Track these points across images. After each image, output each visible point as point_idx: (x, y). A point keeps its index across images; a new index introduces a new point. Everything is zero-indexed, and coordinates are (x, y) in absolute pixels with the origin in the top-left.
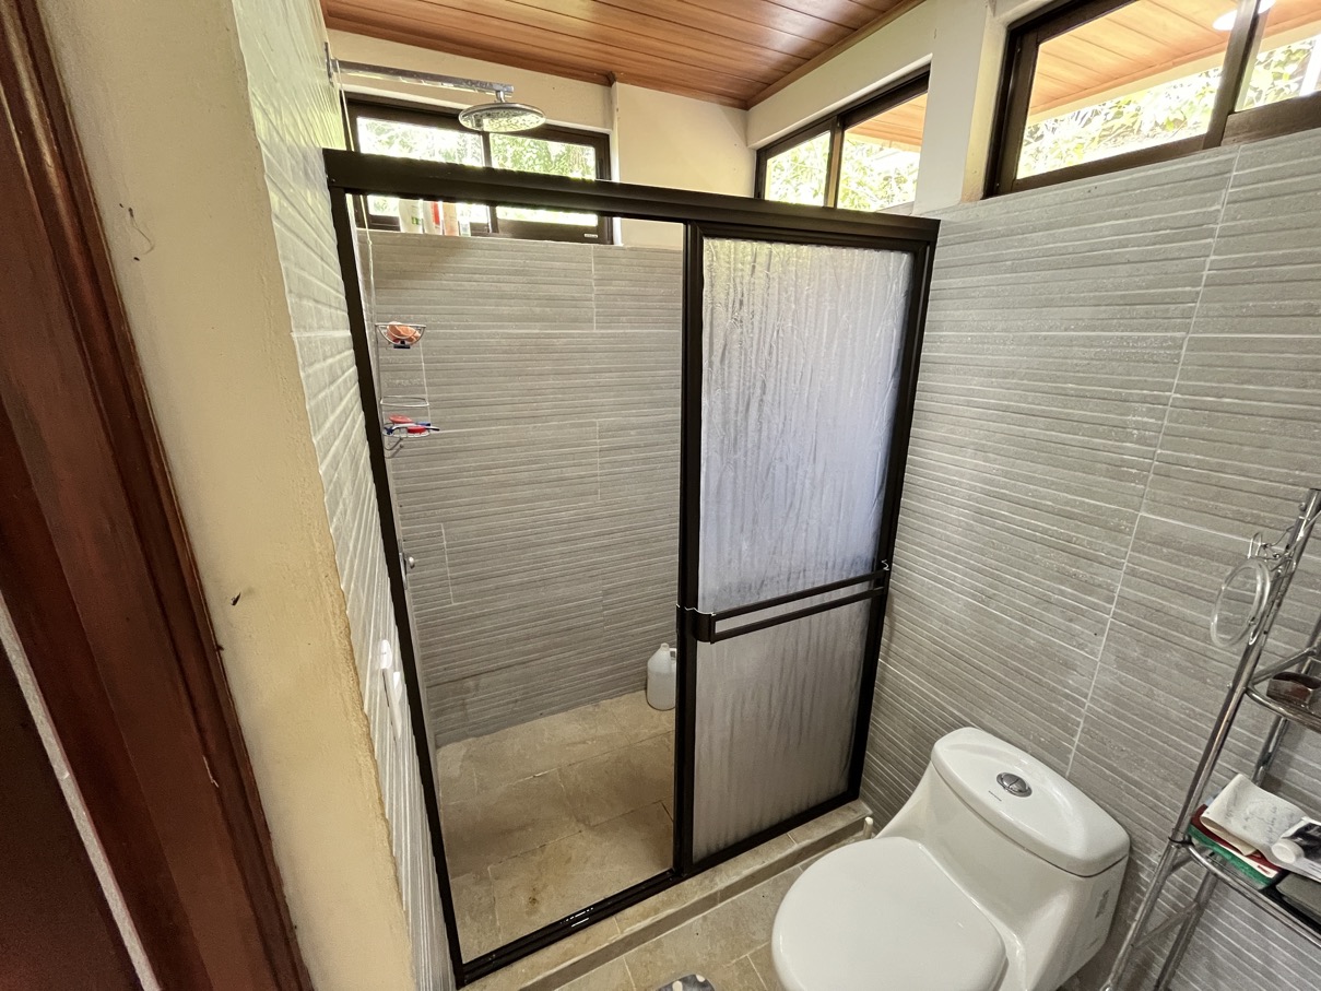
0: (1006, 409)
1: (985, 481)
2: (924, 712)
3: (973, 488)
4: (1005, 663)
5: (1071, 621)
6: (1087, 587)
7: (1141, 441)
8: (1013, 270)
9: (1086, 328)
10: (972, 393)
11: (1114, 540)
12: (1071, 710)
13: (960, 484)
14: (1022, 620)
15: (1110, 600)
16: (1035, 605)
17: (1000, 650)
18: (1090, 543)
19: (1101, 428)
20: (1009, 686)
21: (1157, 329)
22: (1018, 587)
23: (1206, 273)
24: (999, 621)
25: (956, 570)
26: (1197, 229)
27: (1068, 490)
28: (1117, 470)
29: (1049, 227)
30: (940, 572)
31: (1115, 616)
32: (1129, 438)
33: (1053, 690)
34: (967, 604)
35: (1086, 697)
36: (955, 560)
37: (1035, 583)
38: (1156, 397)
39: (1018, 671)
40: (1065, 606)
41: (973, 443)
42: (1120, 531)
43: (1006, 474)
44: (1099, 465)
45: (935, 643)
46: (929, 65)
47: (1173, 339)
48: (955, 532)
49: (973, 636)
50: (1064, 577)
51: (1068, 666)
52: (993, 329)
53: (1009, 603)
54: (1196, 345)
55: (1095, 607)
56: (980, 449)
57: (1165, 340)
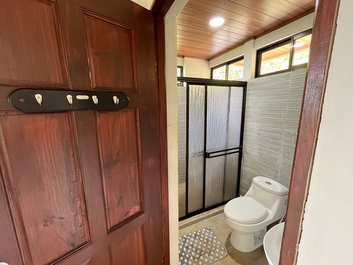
0: (261, 114)
1: (259, 128)
2: (251, 176)
3: (257, 129)
4: (265, 162)
5: (276, 151)
6: (278, 144)
7: (284, 117)
8: (260, 90)
9: (273, 99)
10: (255, 112)
11: (281, 135)
12: (278, 168)
13: (254, 129)
14: (268, 153)
15: (282, 146)
16: (270, 149)
17: (264, 160)
18: (277, 136)
19: (277, 116)
20: (266, 166)
21: (284, 99)
22: (266, 147)
23: (289, 90)
24: (264, 154)
25: (255, 145)
26: (287, 83)
27: (273, 127)
28: (280, 123)
29: (265, 83)
30: (252, 146)
31: (283, 149)
32: (281, 117)
33: (274, 165)
34: (258, 152)
35: (280, 165)
36: (254, 143)
37: (270, 145)
38: (285, 110)
39: (268, 163)
40: (274, 148)
41: (256, 121)
42: (282, 133)
43: (262, 126)
44: (277, 122)
45: (252, 161)
46: (243, 56)
47: (286, 100)
48: (254, 138)
49: (259, 158)
50: (274, 143)
51: (276, 160)
52: (258, 100)
53: (265, 150)
54: (290, 101)
55: (280, 148)
56: (258, 122)
57: (285, 101)
